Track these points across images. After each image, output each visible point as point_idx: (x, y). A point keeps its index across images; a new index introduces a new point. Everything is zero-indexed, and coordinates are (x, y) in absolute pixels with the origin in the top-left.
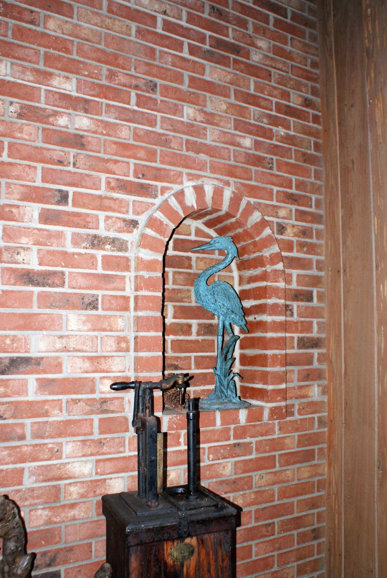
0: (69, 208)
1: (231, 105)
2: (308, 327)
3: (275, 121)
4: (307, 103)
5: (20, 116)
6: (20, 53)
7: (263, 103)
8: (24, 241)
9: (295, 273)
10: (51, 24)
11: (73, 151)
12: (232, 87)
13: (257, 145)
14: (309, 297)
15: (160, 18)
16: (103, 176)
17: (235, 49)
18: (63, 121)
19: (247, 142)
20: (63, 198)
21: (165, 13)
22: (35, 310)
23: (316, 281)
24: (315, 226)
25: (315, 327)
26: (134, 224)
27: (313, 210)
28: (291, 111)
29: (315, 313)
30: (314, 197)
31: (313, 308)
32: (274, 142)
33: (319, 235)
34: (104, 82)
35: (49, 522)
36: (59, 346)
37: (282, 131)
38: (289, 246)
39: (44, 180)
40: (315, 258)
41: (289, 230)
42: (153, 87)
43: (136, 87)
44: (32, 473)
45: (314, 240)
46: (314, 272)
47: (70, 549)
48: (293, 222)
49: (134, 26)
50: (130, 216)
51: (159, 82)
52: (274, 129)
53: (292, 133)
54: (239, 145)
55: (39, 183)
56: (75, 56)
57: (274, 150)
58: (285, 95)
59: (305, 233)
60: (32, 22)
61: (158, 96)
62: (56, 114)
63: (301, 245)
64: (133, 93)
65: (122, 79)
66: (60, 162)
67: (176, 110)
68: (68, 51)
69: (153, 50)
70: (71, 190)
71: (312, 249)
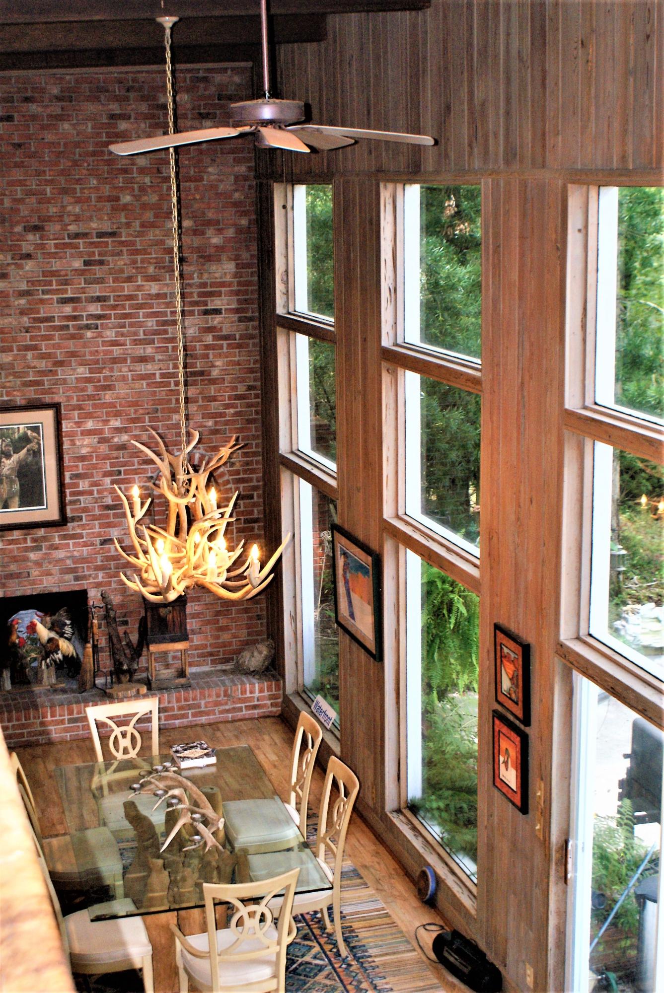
0: (122, 476)
1: (199, 406)
2: (252, 513)
3: (227, 406)
4: (250, 388)
5: (99, 442)
6: (95, 415)
7: (220, 398)
8: (105, 494)
9: (241, 486)
10: (107, 397)
11: (121, 452)
12: (200, 396)
13: (216, 423)
14: (251, 497)
15: (158, 372)
16: (136, 460)
17: (202, 373)
18: (116, 440)
19: (210, 423)
20: (119, 473)
21: (160, 369)
22: (112, 520)
23: (255, 488)
24: (255, 459)
25: (256, 511)
26: (152, 477)
27: (254, 450)
28: (238, 397)
29: (255, 505)
30: (254, 443)
31: (254, 503)
32: (228, 418)
33: (257, 462)
34: (133, 416)
35: (123, 601)
36: (122, 532)
37: (232, 411)
38: (237, 472)
39: (111, 467)
40: (254, 476)
41: (237, 464)
42: (157, 411)
43: (148, 413)
44: (115, 582)
45: (255, 466)
46: (255, 483)
47: (131, 612)
48: (241, 459)
49: (144, 383)
50: (150, 475)
51: (159, 407)
52: (227, 411)
53: (239, 409)
54: (205, 426)
55: (109, 469)
56: (119, 408)
57: (227, 423)
58: (235, 388)
59: (247, 463)
60: (100, 399)
61: (159, 415)
62: (113, 437)
63: (245, 471)
64: (147, 417)
65: (141, 412)
66: (117, 458)
67: (170, 418)
68: (115, 407)
69: (155, 392)
70: (122, 469)
71: (253, 471)
